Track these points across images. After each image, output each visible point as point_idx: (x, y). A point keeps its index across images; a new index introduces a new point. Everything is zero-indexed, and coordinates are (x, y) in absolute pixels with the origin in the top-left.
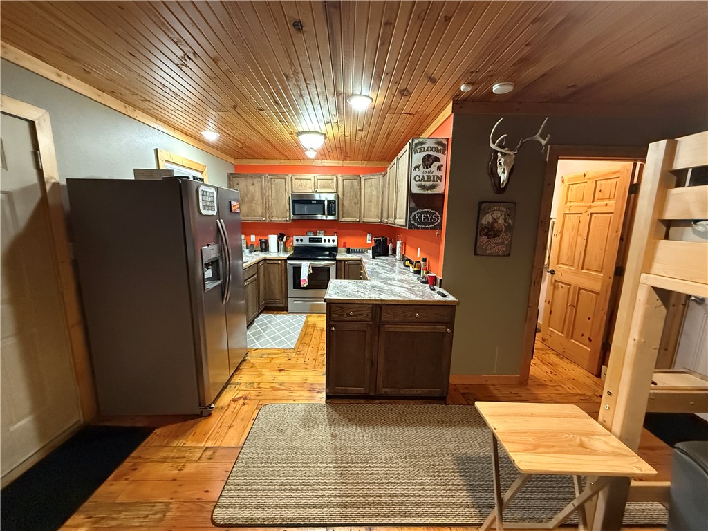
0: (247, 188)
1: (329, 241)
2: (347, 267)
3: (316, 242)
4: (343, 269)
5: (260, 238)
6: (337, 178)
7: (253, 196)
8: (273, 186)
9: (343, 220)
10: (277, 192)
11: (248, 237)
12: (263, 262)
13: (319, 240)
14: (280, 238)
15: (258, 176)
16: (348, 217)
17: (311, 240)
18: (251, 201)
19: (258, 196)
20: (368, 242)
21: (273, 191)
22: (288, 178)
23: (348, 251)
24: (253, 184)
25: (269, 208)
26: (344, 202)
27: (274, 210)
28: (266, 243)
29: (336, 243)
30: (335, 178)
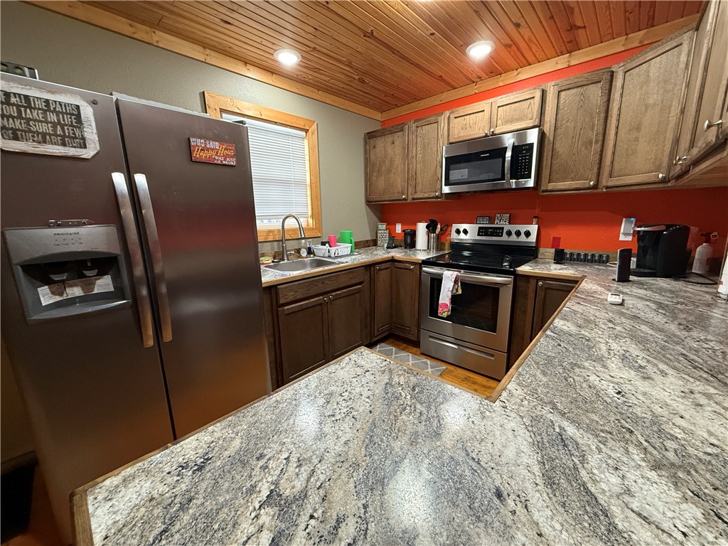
0: (386, 151)
1: (518, 233)
2: (541, 294)
3: (492, 235)
4: (531, 295)
5: (406, 228)
6: (544, 93)
7: (392, 162)
8: (419, 140)
9: (551, 186)
10: (424, 148)
11: (391, 227)
12: (388, 265)
13: (498, 232)
14: (431, 228)
15: (399, 127)
16: (564, 179)
17: (482, 231)
18: (389, 171)
19: (398, 160)
20: (622, 238)
21: (419, 149)
22: (443, 120)
23: (560, 258)
24: (393, 143)
25: (411, 178)
26: (558, 146)
27: (419, 180)
28: (413, 234)
29: (533, 238)
30: (538, 94)
